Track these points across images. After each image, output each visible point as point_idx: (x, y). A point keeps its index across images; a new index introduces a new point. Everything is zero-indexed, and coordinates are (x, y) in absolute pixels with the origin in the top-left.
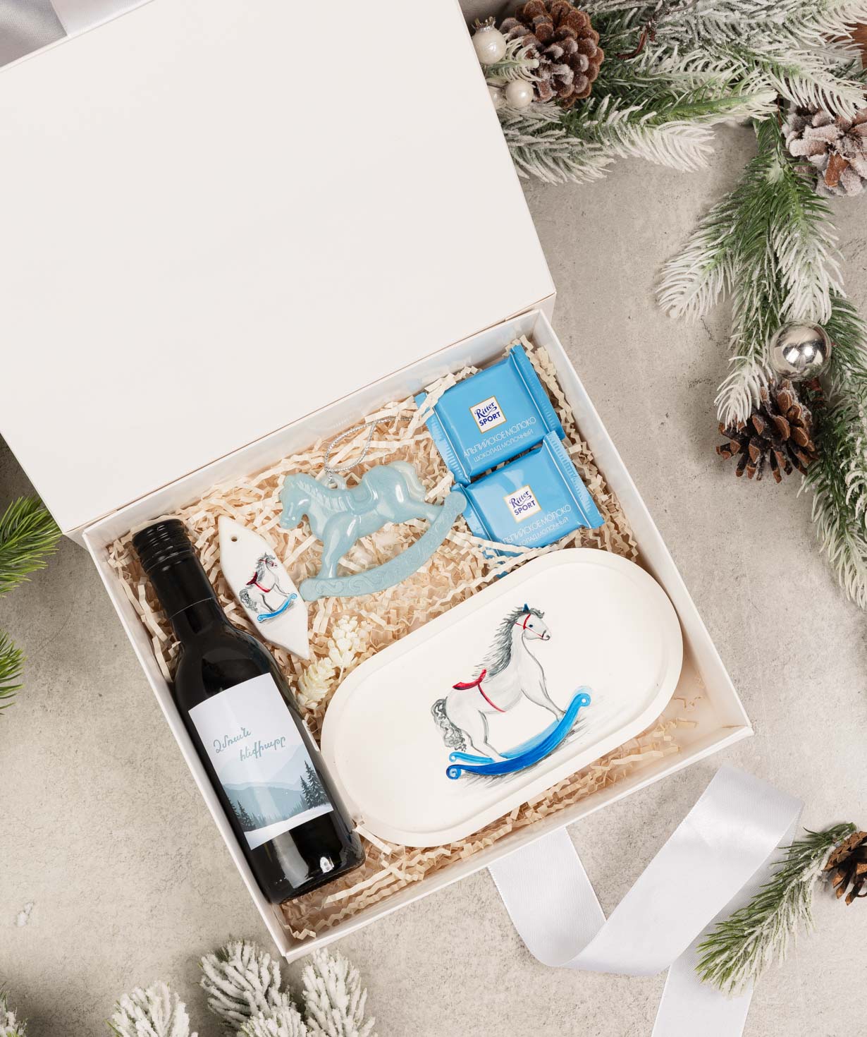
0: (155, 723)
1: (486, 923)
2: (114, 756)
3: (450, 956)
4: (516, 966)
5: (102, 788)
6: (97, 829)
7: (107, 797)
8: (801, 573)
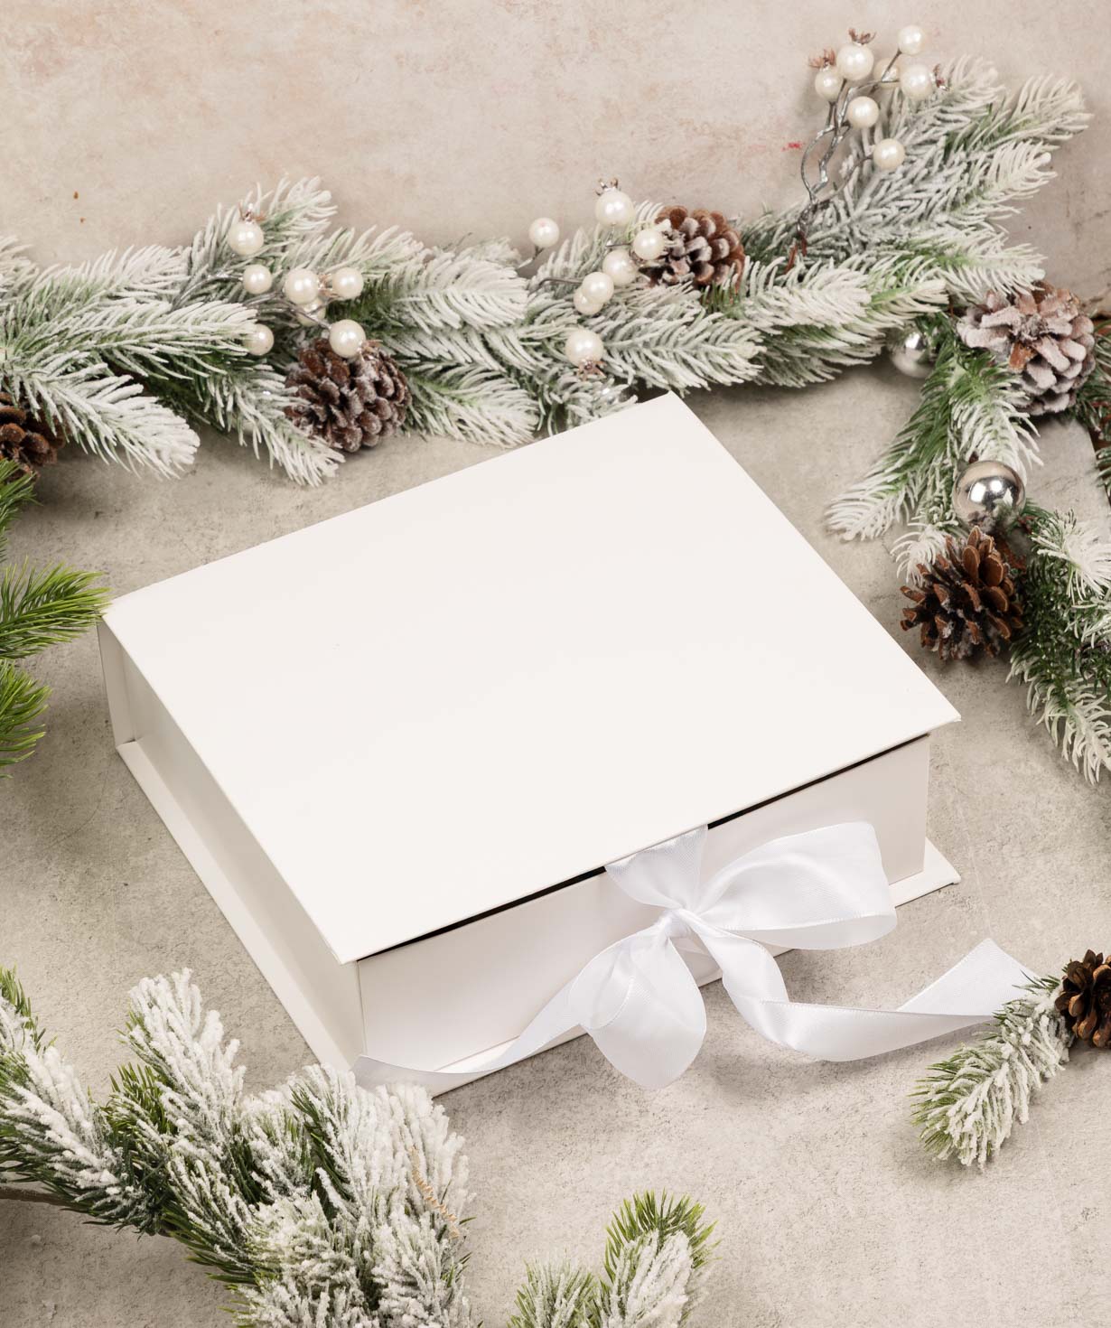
0: (193, 910)
2: (138, 942)
3: (569, 1132)
4: (658, 1142)
6: (110, 1011)
7: (126, 980)
8: (1018, 761)
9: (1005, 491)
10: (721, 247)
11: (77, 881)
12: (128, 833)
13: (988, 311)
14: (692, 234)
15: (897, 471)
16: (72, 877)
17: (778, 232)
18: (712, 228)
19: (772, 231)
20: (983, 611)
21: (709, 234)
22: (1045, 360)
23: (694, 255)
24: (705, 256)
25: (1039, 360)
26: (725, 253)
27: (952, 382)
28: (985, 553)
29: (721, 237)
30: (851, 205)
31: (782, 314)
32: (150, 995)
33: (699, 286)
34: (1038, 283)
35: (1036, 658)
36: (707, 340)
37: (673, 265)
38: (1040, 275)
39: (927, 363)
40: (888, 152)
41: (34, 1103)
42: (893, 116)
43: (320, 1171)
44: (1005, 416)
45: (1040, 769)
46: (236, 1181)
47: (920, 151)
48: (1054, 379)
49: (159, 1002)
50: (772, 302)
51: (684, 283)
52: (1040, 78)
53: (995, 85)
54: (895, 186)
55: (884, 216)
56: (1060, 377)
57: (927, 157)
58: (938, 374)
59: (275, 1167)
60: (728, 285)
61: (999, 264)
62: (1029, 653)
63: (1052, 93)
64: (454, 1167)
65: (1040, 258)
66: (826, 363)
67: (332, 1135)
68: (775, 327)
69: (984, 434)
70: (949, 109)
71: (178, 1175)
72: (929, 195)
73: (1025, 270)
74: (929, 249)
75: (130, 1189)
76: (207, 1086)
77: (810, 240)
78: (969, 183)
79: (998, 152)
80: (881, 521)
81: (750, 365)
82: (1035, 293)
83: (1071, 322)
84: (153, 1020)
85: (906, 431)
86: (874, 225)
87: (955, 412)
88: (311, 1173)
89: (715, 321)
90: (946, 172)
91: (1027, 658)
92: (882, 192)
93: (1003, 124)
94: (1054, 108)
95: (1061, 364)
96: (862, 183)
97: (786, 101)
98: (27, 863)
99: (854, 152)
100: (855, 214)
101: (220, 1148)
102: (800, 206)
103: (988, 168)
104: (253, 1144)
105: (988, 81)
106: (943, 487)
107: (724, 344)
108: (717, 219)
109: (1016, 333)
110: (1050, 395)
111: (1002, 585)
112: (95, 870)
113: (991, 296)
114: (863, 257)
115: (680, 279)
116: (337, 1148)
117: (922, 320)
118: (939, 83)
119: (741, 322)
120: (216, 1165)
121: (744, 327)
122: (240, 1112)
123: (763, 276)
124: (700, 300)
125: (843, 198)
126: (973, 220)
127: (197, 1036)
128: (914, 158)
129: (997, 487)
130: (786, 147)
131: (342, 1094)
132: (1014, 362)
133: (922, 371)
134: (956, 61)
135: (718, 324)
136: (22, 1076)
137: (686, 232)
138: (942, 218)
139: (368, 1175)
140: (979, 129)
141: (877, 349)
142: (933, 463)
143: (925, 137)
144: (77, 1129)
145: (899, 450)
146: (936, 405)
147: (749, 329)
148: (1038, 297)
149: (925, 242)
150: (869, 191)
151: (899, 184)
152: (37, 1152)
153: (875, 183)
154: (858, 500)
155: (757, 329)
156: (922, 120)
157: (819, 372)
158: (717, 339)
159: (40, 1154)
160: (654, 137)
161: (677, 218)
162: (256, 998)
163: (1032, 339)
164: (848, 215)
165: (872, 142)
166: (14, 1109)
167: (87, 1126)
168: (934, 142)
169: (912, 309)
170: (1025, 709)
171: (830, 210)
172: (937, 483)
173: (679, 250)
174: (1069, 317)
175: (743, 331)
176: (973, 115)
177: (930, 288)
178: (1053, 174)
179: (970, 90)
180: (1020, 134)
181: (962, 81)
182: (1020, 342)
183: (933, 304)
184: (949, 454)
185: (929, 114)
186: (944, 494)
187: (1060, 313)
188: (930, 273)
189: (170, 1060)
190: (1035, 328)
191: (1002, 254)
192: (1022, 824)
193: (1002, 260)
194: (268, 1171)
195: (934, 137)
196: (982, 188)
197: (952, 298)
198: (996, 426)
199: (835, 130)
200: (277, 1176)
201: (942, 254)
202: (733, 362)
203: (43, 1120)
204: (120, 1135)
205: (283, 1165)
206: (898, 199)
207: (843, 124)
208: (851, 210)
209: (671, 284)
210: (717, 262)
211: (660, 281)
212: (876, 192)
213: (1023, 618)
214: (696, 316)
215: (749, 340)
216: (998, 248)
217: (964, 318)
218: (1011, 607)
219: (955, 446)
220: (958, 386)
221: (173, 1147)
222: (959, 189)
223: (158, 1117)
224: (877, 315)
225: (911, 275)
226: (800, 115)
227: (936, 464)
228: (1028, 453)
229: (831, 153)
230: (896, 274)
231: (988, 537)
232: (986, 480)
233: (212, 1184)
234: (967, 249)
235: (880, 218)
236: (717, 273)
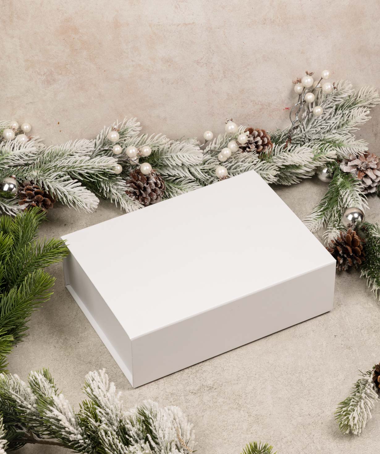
0: (101, 351)
1: (242, 412)
2: (83, 361)
3: (226, 422)
4: (255, 426)
5: (77, 371)
6: (74, 383)
7: (79, 373)
8: (365, 303)
9: (359, 216)
10: (265, 140)
11: (62, 341)
12: (78, 326)
13: (350, 161)
14: (256, 136)
15: (321, 211)
16: (61, 340)
17: (282, 136)
18: (262, 134)
19: (280, 136)
20: (353, 255)
21: (261, 136)
22: (369, 176)
23: (256, 143)
24: (260, 143)
25: (366, 176)
26: (266, 142)
27: (338, 183)
28: (353, 237)
29: (264, 137)
30: (305, 127)
31: (285, 161)
32: (92, 377)
33: (258, 153)
34: (366, 152)
35: (369, 270)
36: (261, 170)
37: (250, 146)
38: (367, 149)
39: (329, 177)
40: (318, 110)
41: (56, 412)
42: (319, 99)
43: (148, 435)
44: (357, 193)
45: (372, 305)
46: (121, 438)
47: (327, 110)
48: (371, 182)
49: (95, 379)
50: (282, 157)
51: (253, 151)
52: (365, 87)
53: (351, 89)
54: (319, 121)
55: (316, 131)
56: (373, 182)
57: (330, 112)
58: (334, 181)
59: (134, 433)
60: (268, 152)
61: (353, 146)
62: (367, 269)
63: (369, 92)
64: (190, 434)
65: (367, 144)
66: (298, 178)
67: (152, 423)
68: (283, 165)
69: (351, 199)
70: (337, 97)
71: (102, 436)
72: (331, 124)
73: (362, 147)
74: (331, 141)
75: (87, 441)
76: (112, 407)
77: (292, 138)
78: (343, 120)
79: (352, 110)
80: (317, 227)
81: (274, 178)
82: (365, 155)
83: (376, 164)
84: (94, 385)
85: (324, 199)
86: (313, 134)
87: (341, 192)
88: (145, 436)
89: (263, 164)
90: (336, 117)
91: (367, 270)
92: (315, 123)
93: (353, 102)
94: (370, 97)
95: (374, 177)
96: (309, 121)
97: (285, 94)
98: (46, 336)
99: (306, 111)
100: (306, 130)
101: (116, 427)
102: (288, 128)
103: (349, 116)
104: (126, 426)
105: (349, 88)
106: (337, 216)
107: (266, 171)
108: (263, 131)
109: (359, 168)
110: (370, 187)
111: (359, 247)
112: (68, 338)
113: (351, 156)
114: (310, 143)
115: (252, 150)
116: (153, 427)
117: (328, 164)
118: (335, 88)
119: (272, 164)
120: (115, 433)
121: (272, 165)
122: (122, 415)
123: (279, 149)
124: (259, 157)
125: (303, 125)
126: (344, 132)
127: (107, 391)
128: (326, 112)
129: (356, 215)
130: (285, 109)
131: (155, 410)
132: (359, 177)
133: (328, 180)
134: (339, 81)
135: (264, 164)
136: (52, 403)
137: (254, 135)
138: (334, 131)
139: (164, 436)
140: (346, 103)
141: (313, 173)
142: (334, 209)
143: (329, 106)
144: (70, 421)
145: (321, 205)
146: (333, 190)
147: (274, 166)
148: (366, 156)
149: (329, 139)
150: (311, 123)
151: (321, 120)
152: (57, 428)
153: (313, 120)
154: (309, 221)
155: (277, 166)
156: (328, 100)
157: (295, 180)
158: (264, 169)
159: (57, 429)
160: (243, 105)
161: (251, 131)
162: (122, 379)
163: (364, 169)
164: (304, 130)
165: (312, 107)
166: (49, 414)
167: (73, 420)
168: (331, 107)
169: (326, 160)
170: (366, 286)
171: (299, 129)
172: (336, 215)
173: (252, 141)
174: (376, 163)
175: (273, 167)
176: (344, 99)
177: (331, 153)
178: (370, 117)
179: (343, 91)
180: (359, 105)
181: (341, 88)
182: (360, 170)
183: (332, 159)
184: (339, 206)
185: (330, 99)
186: (338, 218)
187: (373, 161)
188: (331, 149)
189: (99, 398)
190: (365, 166)
191: (354, 143)
192: (367, 323)
193: (354, 145)
194: (132, 435)
195: (332, 106)
196: (347, 122)
197: (338, 156)
198: (354, 197)
199: (301, 103)
200: (134, 437)
201: (335, 143)
202: (269, 177)
203: (59, 418)
204: (83, 423)
205: (136, 433)
206: (320, 125)
207: (303, 102)
208: (305, 129)
209: (249, 152)
210: (264, 145)
211: (246, 151)
212: (313, 123)
213: (365, 257)
214: (257, 162)
215: (274, 170)
216: (353, 141)
217: (342, 163)
218: (362, 254)
219: (341, 203)
220: (341, 184)
221: (101, 427)
222: (340, 122)
223: (95, 417)
224: (315, 162)
225: (325, 150)
226: (289, 99)
227: (335, 209)
228: (365, 205)
229: (299, 111)
230: (320, 149)
231: (354, 231)
232: (353, 213)
233: (113, 439)
234: (343, 141)
235: (315, 131)
236: (264, 149)
